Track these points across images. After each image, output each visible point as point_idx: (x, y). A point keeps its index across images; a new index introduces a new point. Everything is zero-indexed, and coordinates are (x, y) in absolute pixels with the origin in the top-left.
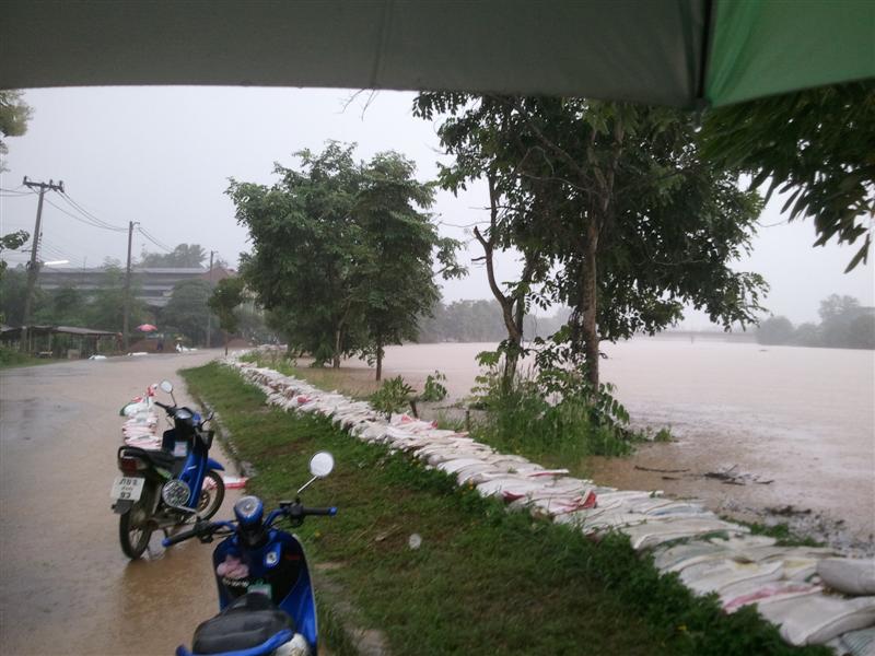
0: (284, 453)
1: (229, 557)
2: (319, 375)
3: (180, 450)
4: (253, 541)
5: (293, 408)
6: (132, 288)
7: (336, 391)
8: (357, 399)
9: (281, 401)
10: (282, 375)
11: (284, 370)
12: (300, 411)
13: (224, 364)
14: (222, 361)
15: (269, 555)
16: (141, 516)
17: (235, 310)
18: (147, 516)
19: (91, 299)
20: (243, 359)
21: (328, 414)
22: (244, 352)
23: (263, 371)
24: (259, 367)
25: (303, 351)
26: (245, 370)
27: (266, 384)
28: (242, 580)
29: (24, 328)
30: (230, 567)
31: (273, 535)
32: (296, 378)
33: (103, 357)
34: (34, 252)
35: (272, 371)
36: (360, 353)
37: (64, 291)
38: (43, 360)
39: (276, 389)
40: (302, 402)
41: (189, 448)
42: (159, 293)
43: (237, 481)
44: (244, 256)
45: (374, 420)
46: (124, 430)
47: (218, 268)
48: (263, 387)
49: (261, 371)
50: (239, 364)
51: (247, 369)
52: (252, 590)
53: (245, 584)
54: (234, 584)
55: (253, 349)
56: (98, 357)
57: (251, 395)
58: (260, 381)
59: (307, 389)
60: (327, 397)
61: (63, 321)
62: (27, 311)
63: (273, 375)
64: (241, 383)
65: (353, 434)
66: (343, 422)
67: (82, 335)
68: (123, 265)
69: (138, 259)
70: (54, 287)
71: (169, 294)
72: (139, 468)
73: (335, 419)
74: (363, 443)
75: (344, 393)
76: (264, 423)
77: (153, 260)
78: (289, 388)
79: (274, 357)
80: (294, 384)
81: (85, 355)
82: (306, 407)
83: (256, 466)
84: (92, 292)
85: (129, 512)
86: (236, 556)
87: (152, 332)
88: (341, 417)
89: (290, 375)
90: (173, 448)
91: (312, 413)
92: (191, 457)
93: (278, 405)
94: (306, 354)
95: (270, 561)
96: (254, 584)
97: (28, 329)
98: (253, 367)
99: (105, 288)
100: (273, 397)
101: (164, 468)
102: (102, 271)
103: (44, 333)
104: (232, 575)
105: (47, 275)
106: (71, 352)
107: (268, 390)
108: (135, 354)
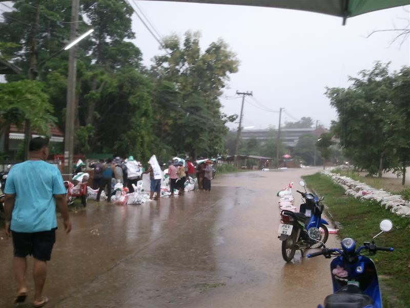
0: (356, 219)
1: (338, 266)
2: (372, 181)
3: (308, 213)
4: (350, 260)
5: (360, 197)
6: (281, 138)
7: (382, 189)
8: (394, 194)
9: (353, 193)
10: (353, 180)
11: (353, 178)
12: (363, 198)
13: (323, 174)
14: (322, 172)
15: (358, 267)
16: (291, 243)
17: (328, 148)
18: (293, 243)
19: (263, 143)
20: (333, 172)
21: (378, 200)
22: (332, 168)
23: (343, 178)
24: (341, 176)
25: (363, 169)
26: (334, 177)
27: (345, 184)
28: (345, 278)
29: (236, 156)
30: (339, 271)
31: (360, 258)
32: (360, 182)
33: (268, 169)
34: (240, 123)
35: (347, 178)
36: (393, 170)
37: (252, 140)
38: (243, 170)
39: (350, 187)
40: (364, 194)
41: (312, 213)
42: (292, 140)
43: (334, 230)
44: (333, 122)
45: (404, 205)
46: (279, 203)
47: (320, 128)
48: (343, 186)
49: (342, 178)
50: (331, 174)
51: (335, 177)
52: (350, 283)
53: (346, 280)
54: (341, 279)
55: (337, 167)
56: (266, 169)
57: (338, 189)
58: (342, 183)
59: (366, 188)
60: (377, 192)
61: (250, 153)
62: (237, 148)
63: (349, 180)
64: (332, 183)
65: (393, 211)
66: (387, 205)
67: (259, 159)
68: (277, 128)
69: (283, 125)
70: (248, 138)
71: (296, 141)
72: (290, 220)
73: (382, 203)
74: (398, 217)
75: (387, 190)
76: (345, 204)
77: (290, 125)
78: (357, 187)
79: (348, 171)
80: (359, 185)
81: (260, 168)
82: (366, 197)
83: (342, 224)
84: (263, 140)
85: (286, 240)
86: (341, 266)
87: (289, 158)
88: (386, 203)
89: (357, 180)
90: (305, 212)
91: (370, 199)
92: (313, 217)
93: (351, 195)
94: (364, 170)
95: (358, 271)
96: (351, 280)
97: (238, 157)
98: (338, 176)
99: (269, 138)
100: (348, 191)
101: (302, 221)
102: (267, 131)
103: (243, 158)
104: (339, 275)
105: (245, 133)
106: (254, 167)
107: (346, 187)
108: (281, 168)
